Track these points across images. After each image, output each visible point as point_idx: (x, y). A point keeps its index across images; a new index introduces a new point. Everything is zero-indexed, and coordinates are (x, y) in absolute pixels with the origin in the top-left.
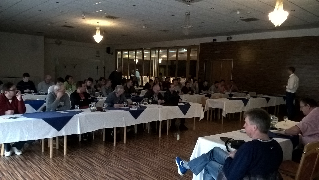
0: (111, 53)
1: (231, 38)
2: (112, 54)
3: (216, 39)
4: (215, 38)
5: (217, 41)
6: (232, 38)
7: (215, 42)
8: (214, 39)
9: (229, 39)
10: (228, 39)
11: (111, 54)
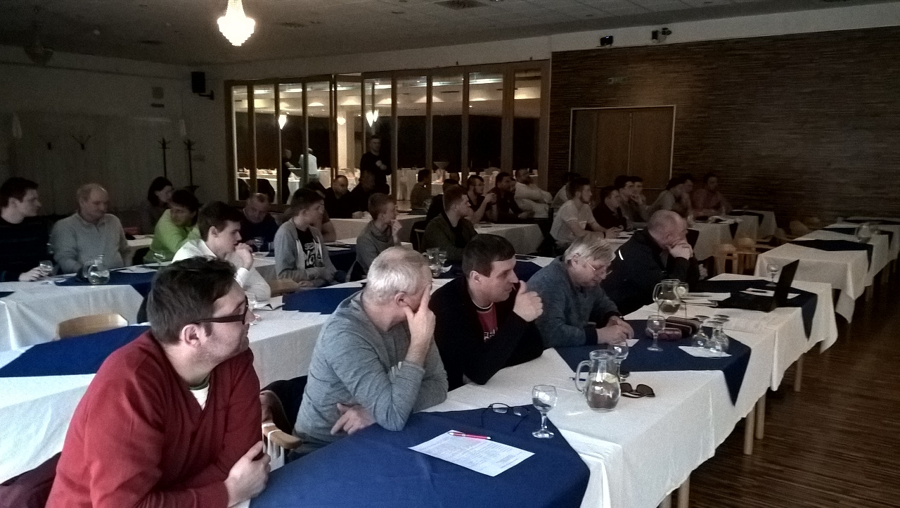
0: (208, 92)
1: (666, 32)
2: (211, 97)
3: (611, 38)
4: (606, 33)
5: (617, 43)
6: (670, 33)
7: (608, 46)
8: (604, 36)
9: (660, 36)
10: (655, 35)
11: (208, 96)
